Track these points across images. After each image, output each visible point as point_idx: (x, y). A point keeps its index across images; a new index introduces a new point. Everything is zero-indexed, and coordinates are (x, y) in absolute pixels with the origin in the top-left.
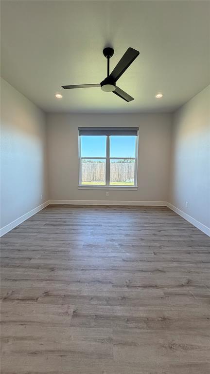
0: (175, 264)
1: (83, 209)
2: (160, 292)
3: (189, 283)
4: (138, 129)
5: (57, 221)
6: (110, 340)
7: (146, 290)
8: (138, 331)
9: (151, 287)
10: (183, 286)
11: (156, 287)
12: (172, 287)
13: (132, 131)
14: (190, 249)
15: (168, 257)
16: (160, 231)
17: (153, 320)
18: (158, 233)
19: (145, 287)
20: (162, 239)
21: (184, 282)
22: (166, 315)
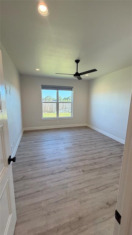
0: (104, 149)
1: (47, 131)
2: (104, 158)
3: (111, 154)
4: (73, 87)
5: (39, 140)
6: (99, 174)
7: (100, 159)
8: (105, 170)
9: (101, 157)
10: (110, 155)
11: (102, 157)
12: (108, 156)
13: (70, 89)
14: (106, 143)
15: (101, 147)
16: (91, 138)
17: (107, 166)
18: (91, 139)
19: (99, 158)
20: (94, 140)
21: (110, 154)
22: (110, 164)
